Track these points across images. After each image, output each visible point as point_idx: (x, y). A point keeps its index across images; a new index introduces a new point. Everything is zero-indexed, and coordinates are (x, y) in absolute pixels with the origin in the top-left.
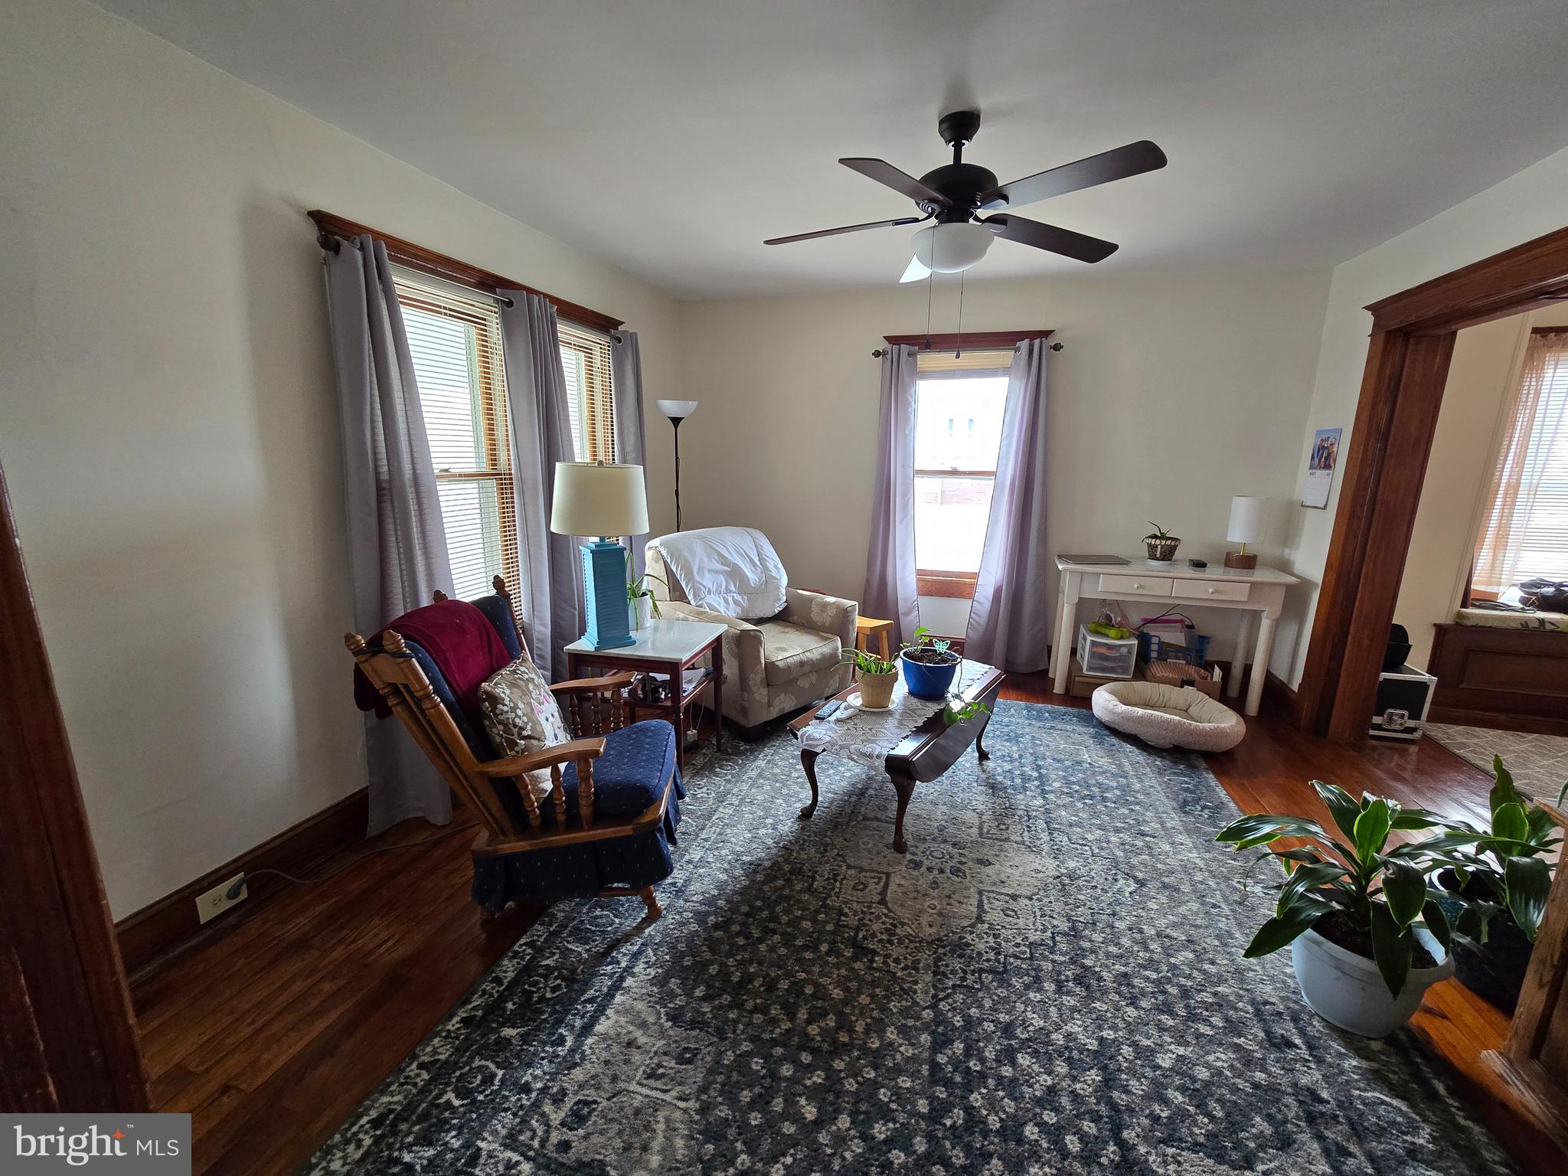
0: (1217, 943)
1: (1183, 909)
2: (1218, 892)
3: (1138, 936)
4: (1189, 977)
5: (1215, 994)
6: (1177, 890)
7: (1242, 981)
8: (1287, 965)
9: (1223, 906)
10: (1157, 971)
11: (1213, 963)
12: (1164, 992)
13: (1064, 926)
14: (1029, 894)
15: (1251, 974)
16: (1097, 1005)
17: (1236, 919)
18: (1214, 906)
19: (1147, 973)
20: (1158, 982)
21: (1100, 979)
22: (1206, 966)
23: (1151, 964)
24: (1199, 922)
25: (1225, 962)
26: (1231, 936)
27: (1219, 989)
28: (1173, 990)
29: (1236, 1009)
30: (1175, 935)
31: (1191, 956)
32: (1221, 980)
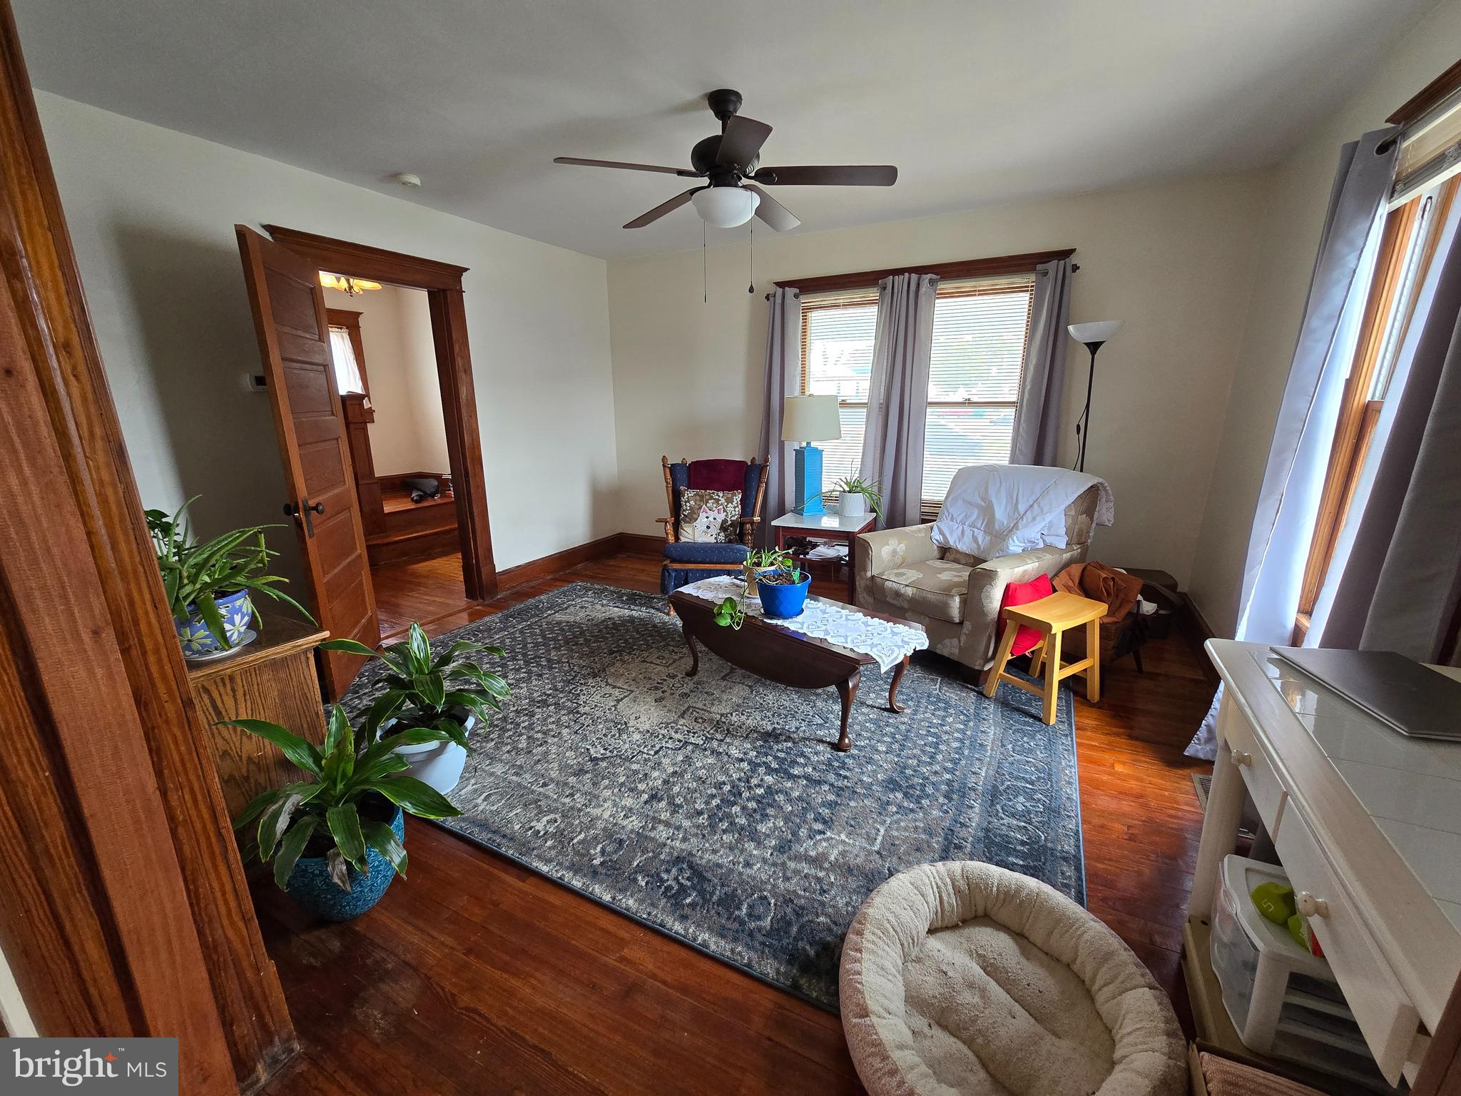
0: (518, 763)
1: (555, 765)
2: (555, 797)
3: (552, 733)
4: (510, 737)
5: (492, 740)
6: (575, 775)
7: (487, 755)
8: (475, 784)
9: (541, 789)
10: (525, 727)
11: (508, 752)
12: (511, 723)
13: (582, 710)
14: (618, 707)
15: (488, 762)
16: (527, 701)
17: (525, 788)
18: (545, 785)
19: (527, 723)
20: (518, 725)
21: (539, 707)
22: (509, 747)
23: (530, 727)
24: (539, 766)
25: (504, 757)
26: (517, 774)
27: (493, 743)
28: (509, 727)
29: (478, 741)
30: (540, 749)
31: (520, 746)
32: (497, 748)
